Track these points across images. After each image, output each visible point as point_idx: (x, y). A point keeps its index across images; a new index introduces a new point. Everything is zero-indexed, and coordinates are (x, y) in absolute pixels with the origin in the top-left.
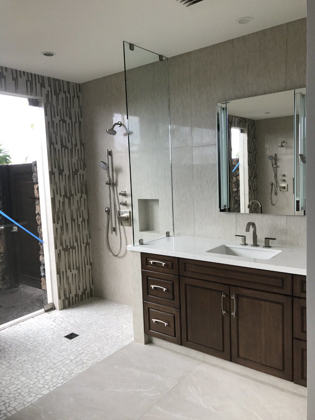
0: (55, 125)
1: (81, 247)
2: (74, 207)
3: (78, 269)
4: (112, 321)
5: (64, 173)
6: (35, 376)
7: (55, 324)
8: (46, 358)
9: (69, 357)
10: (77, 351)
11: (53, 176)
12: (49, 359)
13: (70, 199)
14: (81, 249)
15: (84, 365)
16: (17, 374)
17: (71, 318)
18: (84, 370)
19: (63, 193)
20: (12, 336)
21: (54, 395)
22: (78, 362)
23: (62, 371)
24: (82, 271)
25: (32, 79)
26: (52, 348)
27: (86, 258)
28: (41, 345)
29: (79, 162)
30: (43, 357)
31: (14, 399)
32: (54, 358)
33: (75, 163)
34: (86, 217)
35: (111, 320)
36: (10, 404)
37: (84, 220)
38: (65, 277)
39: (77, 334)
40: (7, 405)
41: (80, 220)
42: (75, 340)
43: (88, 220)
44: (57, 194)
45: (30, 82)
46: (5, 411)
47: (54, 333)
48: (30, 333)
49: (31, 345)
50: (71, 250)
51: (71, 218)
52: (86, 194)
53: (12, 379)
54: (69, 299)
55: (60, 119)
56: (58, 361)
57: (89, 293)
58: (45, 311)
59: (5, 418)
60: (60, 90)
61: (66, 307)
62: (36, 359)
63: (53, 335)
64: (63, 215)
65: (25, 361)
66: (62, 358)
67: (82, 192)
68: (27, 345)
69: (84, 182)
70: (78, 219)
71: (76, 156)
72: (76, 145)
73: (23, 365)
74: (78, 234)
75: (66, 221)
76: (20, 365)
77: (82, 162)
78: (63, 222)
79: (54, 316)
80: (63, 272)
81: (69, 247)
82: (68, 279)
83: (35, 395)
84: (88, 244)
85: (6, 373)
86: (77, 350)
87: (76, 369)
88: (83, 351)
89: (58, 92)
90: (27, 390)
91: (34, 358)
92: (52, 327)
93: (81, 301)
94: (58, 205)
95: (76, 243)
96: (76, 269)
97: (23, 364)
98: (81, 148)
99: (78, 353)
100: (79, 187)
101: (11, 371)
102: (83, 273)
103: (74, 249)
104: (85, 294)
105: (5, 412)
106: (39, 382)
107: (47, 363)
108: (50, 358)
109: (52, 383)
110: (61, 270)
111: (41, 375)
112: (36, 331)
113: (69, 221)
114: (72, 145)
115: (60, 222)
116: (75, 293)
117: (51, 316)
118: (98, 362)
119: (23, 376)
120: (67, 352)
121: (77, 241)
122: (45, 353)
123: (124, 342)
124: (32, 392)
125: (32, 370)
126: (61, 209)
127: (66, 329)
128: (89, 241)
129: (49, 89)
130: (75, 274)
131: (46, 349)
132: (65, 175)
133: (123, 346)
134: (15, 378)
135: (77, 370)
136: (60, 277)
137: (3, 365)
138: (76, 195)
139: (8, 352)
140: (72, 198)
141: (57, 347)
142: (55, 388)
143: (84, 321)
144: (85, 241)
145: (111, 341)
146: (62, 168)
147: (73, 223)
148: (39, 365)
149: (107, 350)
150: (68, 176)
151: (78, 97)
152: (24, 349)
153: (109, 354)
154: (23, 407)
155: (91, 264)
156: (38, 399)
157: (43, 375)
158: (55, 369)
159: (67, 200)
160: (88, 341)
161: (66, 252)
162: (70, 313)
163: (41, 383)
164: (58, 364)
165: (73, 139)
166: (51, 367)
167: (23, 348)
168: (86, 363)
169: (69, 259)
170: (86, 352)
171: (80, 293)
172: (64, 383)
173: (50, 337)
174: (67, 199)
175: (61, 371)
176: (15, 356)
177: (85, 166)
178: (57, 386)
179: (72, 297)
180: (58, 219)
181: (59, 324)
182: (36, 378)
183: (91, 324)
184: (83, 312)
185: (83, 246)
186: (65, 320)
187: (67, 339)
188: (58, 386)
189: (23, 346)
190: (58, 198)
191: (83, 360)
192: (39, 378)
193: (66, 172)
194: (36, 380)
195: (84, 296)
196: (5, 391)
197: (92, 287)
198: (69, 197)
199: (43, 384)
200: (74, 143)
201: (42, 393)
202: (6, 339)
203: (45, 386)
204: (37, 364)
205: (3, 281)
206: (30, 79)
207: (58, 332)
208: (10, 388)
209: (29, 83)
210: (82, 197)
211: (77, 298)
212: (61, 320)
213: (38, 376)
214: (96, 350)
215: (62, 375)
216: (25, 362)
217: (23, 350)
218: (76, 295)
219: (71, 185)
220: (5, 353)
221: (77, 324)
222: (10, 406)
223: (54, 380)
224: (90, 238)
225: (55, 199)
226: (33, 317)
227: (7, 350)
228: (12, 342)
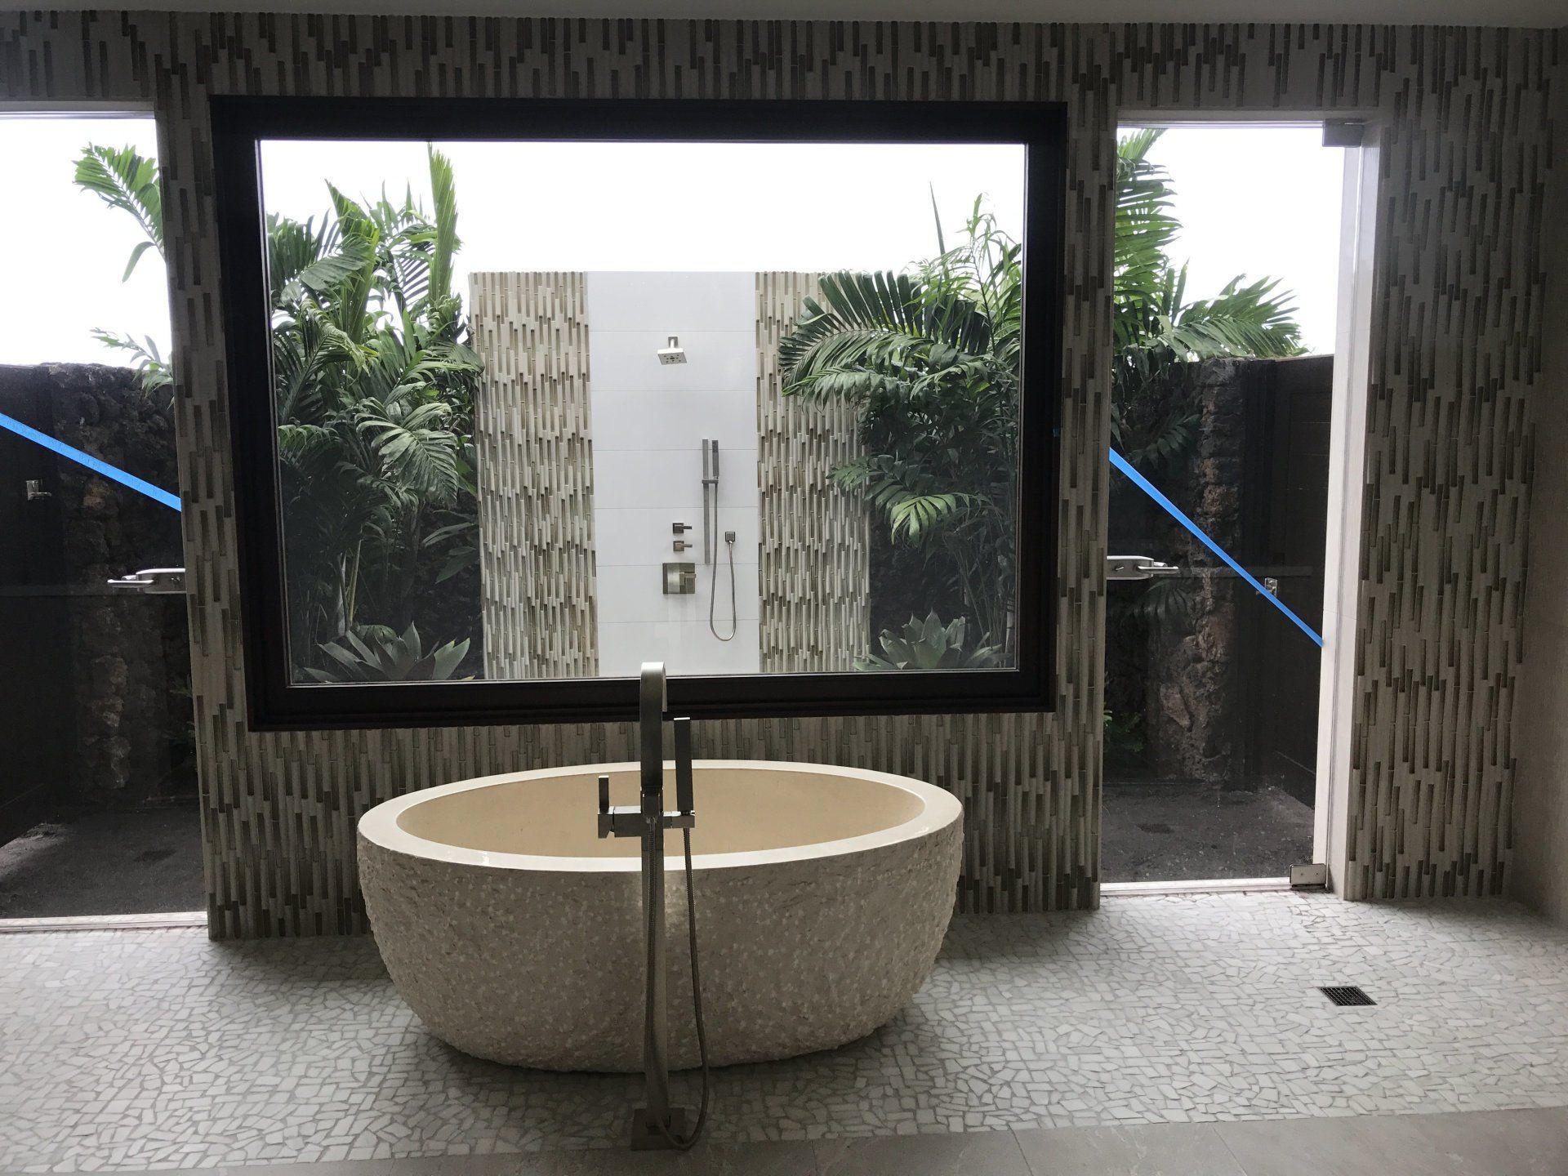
0: (1420, 207)
1: (1471, 688)
2: (1461, 529)
3: (1446, 769)
4: (1536, 1005)
5: (1431, 395)
6: (1170, 1061)
7: (1308, 938)
8: (1227, 1027)
9: (1302, 1055)
10: (1341, 1049)
11: (1382, 404)
12: (1234, 1031)
13: (1447, 497)
14: (1471, 697)
15: (1340, 1102)
16: (1124, 1032)
17: (1373, 939)
18: (1332, 1113)
19: (1417, 470)
20: (1156, 923)
21: (1196, 1137)
22: (1323, 1081)
23: (1257, 1083)
24: (1466, 781)
25: (1344, 48)
26: (1259, 1006)
27: (1488, 736)
28: (1229, 983)
29: (1509, 350)
30: (1221, 1018)
31: (1082, 1090)
32: (1250, 1036)
33: (1488, 357)
34: (1512, 574)
35: (1533, 1001)
36: (1063, 1099)
37: (1499, 584)
38: (1384, 784)
39: (1372, 997)
40: (1055, 1097)
41: (1482, 581)
42: (1351, 1013)
43: (1521, 589)
44: (1392, 472)
45: (1336, 63)
46: (1043, 1108)
47: (1290, 963)
48: (1214, 935)
49: (1200, 969)
50: (1423, 690)
51: (1442, 568)
52: (1527, 479)
53: (1104, 1038)
54: (1390, 870)
55: (1445, 184)
56: (1258, 1051)
57: (1487, 877)
58: (1294, 886)
59: (1033, 1125)
60: (1459, 70)
61: (1372, 895)
62: (1195, 1016)
63: (1282, 966)
64: (1409, 554)
65: (1160, 1006)
66: (1279, 1049)
67: (1507, 473)
68: (1187, 966)
69: (1525, 431)
70: (1470, 578)
71: (1497, 326)
72: (1505, 283)
73: (1148, 1015)
74: (1463, 635)
75: (1415, 579)
76: (1142, 1012)
77: (1524, 352)
78: (1401, 577)
79: (1317, 913)
80: (1378, 765)
81: (1416, 677)
82: (1398, 798)
83: (1141, 1108)
84: (1504, 680)
85: (1093, 1014)
86: (1340, 1045)
87: (1306, 1099)
88: (1361, 1056)
89: (1449, 77)
90: (1125, 1085)
91: (1192, 1009)
92: (1293, 943)
93: (1445, 895)
94: (1391, 515)
95: (1452, 670)
96: (1439, 769)
97: (1151, 1011)
98: (1528, 294)
99: (1339, 1056)
100: (1496, 452)
101: (1109, 1015)
102: (1466, 789)
103: (1437, 689)
104: (1465, 871)
105: (1042, 1111)
106: (1172, 1080)
107: (1220, 1039)
108: (1240, 1030)
109: (1207, 1100)
110: (1371, 754)
111: (1185, 1064)
112: (1235, 937)
113: (1429, 579)
114: (1487, 281)
115: (1391, 577)
116: (1421, 857)
117: (1307, 908)
118: (1398, 1113)
119: (1135, 1045)
120: (1306, 1036)
121: (1453, 661)
122: (1230, 1008)
123: (1542, 1094)
124: (1136, 1096)
125: (1168, 1038)
126: (1402, 530)
127: (1338, 966)
128: (1514, 669)
129: (1412, 72)
130: (1431, 787)
131: (1239, 998)
132: (1438, 400)
133: (1527, 1106)
134: (1110, 1039)
135: (1305, 1105)
136: (1363, 781)
137: (1097, 991)
138: (1475, 481)
139: (1125, 964)
140: (1454, 491)
141: (1278, 1010)
142: (1212, 1118)
143: (1421, 965)
144: (1495, 668)
145: (1490, 1069)
146: (1425, 375)
147: (1448, 588)
148: (1195, 1035)
149: (1453, 1090)
150: (1451, 406)
151: (1543, 86)
152: (1172, 972)
153: (1453, 1105)
154: (1093, 1123)
155: (1510, 764)
156: (1146, 1122)
157: (1193, 1068)
158: (1237, 1069)
159: (1433, 498)
160: (1396, 1032)
161: (1402, 696)
162: (1382, 920)
163: (1175, 1084)
164: (1252, 1058)
165: (1498, 257)
166: (1228, 1058)
167: (1172, 967)
168: (1348, 1098)
169: (1412, 722)
170: (1371, 1064)
171: (1444, 862)
172: (1243, 1118)
173: (1271, 969)
174: (1433, 492)
175: (1252, 1080)
176: (1140, 983)
177: (1535, 367)
178: (1219, 1116)
179: (1407, 870)
180: (1384, 567)
181: (1319, 943)
182: (1168, 1066)
183: (1443, 983)
184: (1433, 934)
185: (1482, 688)
186: (1351, 939)
187: (1326, 999)
188: (1221, 1117)
189: (1175, 964)
190: (1392, 487)
191: (1344, 1083)
192: (1175, 1069)
193: (1444, 390)
194: (1164, 1071)
195: (1460, 879)
196: (1066, 1060)
197: (1504, 854)
198: (1440, 486)
199: (1180, 1092)
200: (1497, 273)
201: (1164, 1112)
202: (1137, 926)
203: (1183, 1098)
204: (1190, 1029)
205: (1211, 756)
206: (1337, 49)
207: (1307, 966)
208: (1085, 1058)
209: (1329, 64)
210: (1503, 492)
211: (1426, 879)
212: (1337, 932)
213: (1177, 1064)
214: (1413, 1074)
215: (1250, 1094)
216: (1159, 1011)
217: (1169, 975)
218: (1426, 867)
219: (1461, 441)
220: (1117, 963)
221: (1387, 965)
222: (1062, 1102)
223: (1219, 1097)
224: (1520, 661)
225: (1378, 490)
226: (1245, 893)
227: (1124, 956)
228: (1148, 941)
